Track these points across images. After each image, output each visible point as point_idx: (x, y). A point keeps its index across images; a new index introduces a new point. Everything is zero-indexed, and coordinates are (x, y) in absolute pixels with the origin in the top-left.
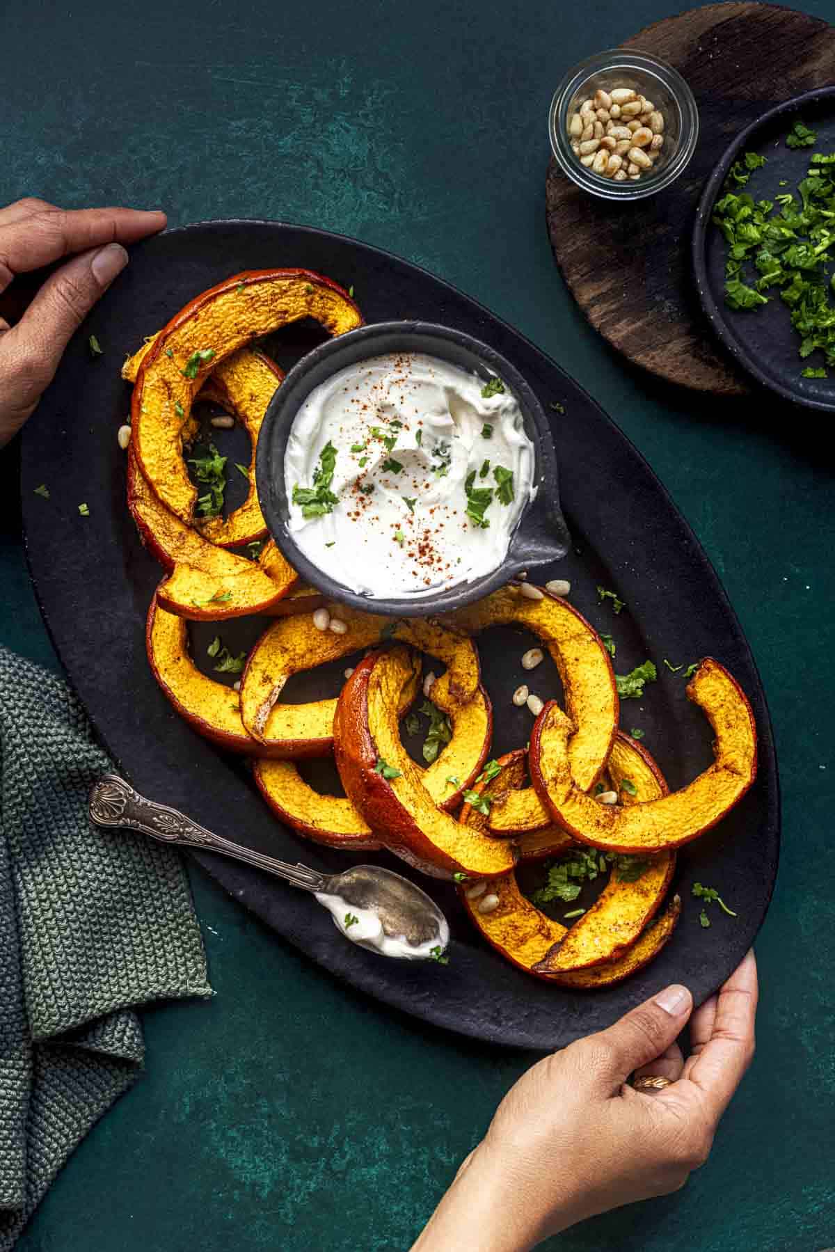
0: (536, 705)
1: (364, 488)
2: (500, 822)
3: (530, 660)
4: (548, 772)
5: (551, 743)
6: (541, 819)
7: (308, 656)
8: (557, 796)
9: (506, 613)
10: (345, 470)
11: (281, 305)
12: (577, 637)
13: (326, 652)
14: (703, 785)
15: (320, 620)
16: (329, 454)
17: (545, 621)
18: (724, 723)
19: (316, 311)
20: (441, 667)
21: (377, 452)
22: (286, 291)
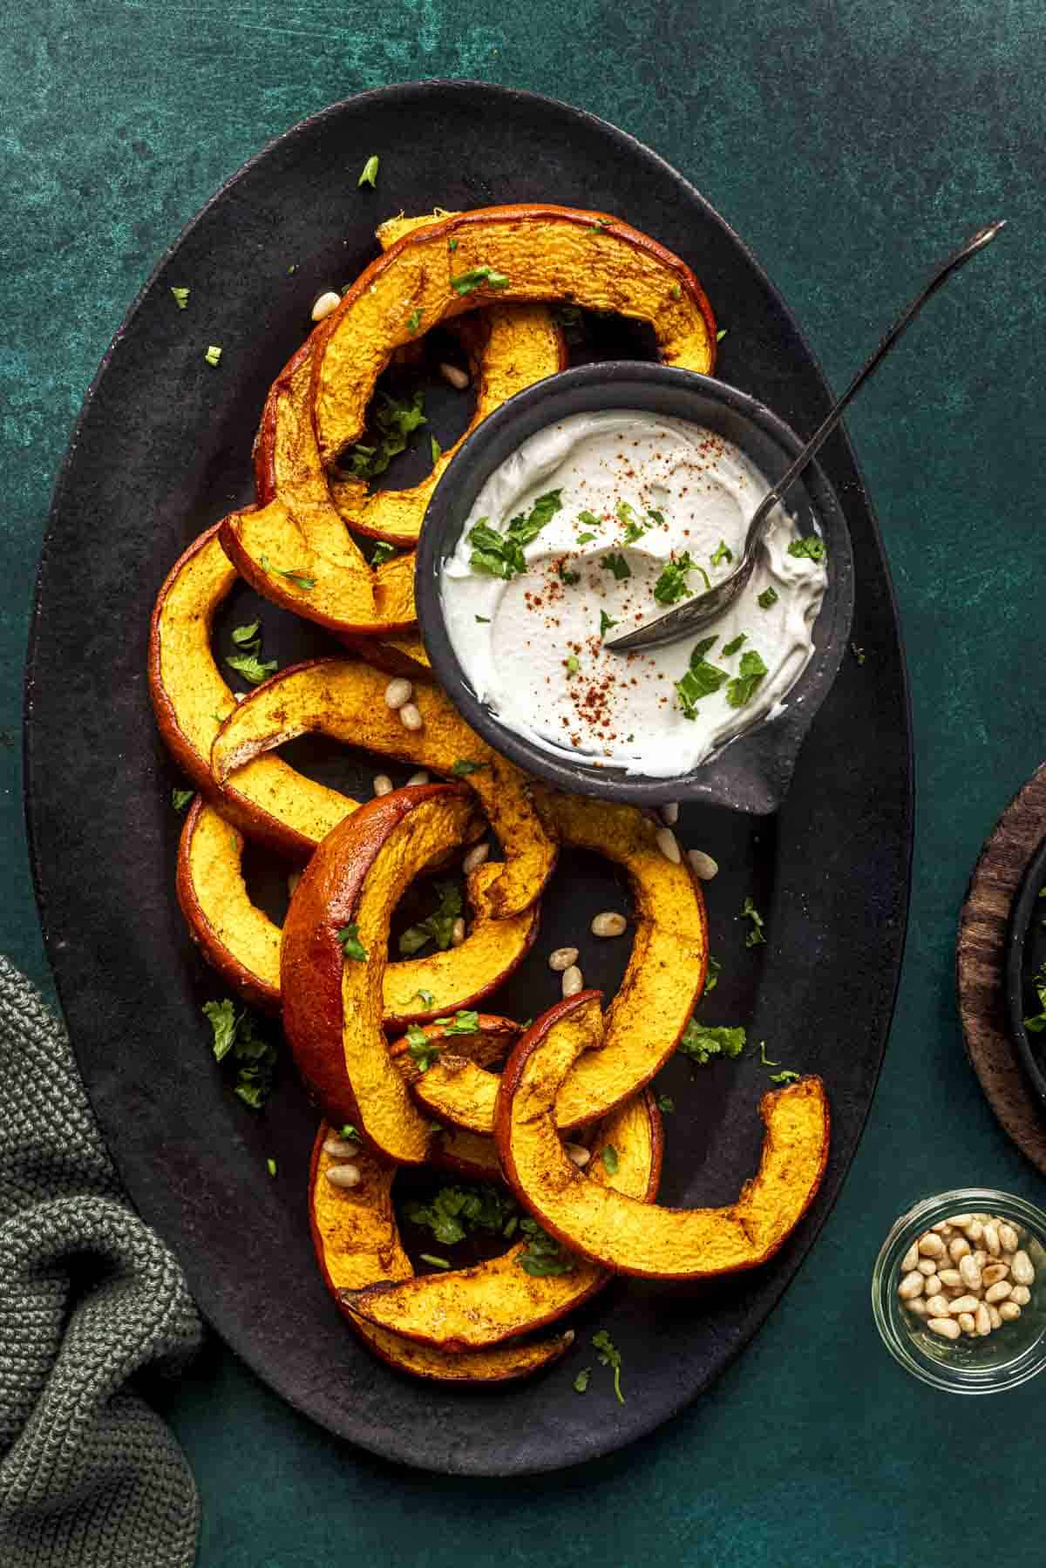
0: (572, 983)
1: (567, 574)
2: (434, 1088)
3: (605, 924)
4: (532, 1075)
5: (562, 1043)
6: (482, 1120)
7: (349, 725)
8: (522, 1109)
9: (619, 847)
10: (557, 535)
11: (628, 286)
12: (682, 938)
13: (374, 736)
14: (700, 1223)
15: (396, 692)
16: (551, 502)
17: (657, 891)
18: (779, 1170)
19: (661, 325)
20: (498, 854)
21: (610, 537)
22: (645, 274)
